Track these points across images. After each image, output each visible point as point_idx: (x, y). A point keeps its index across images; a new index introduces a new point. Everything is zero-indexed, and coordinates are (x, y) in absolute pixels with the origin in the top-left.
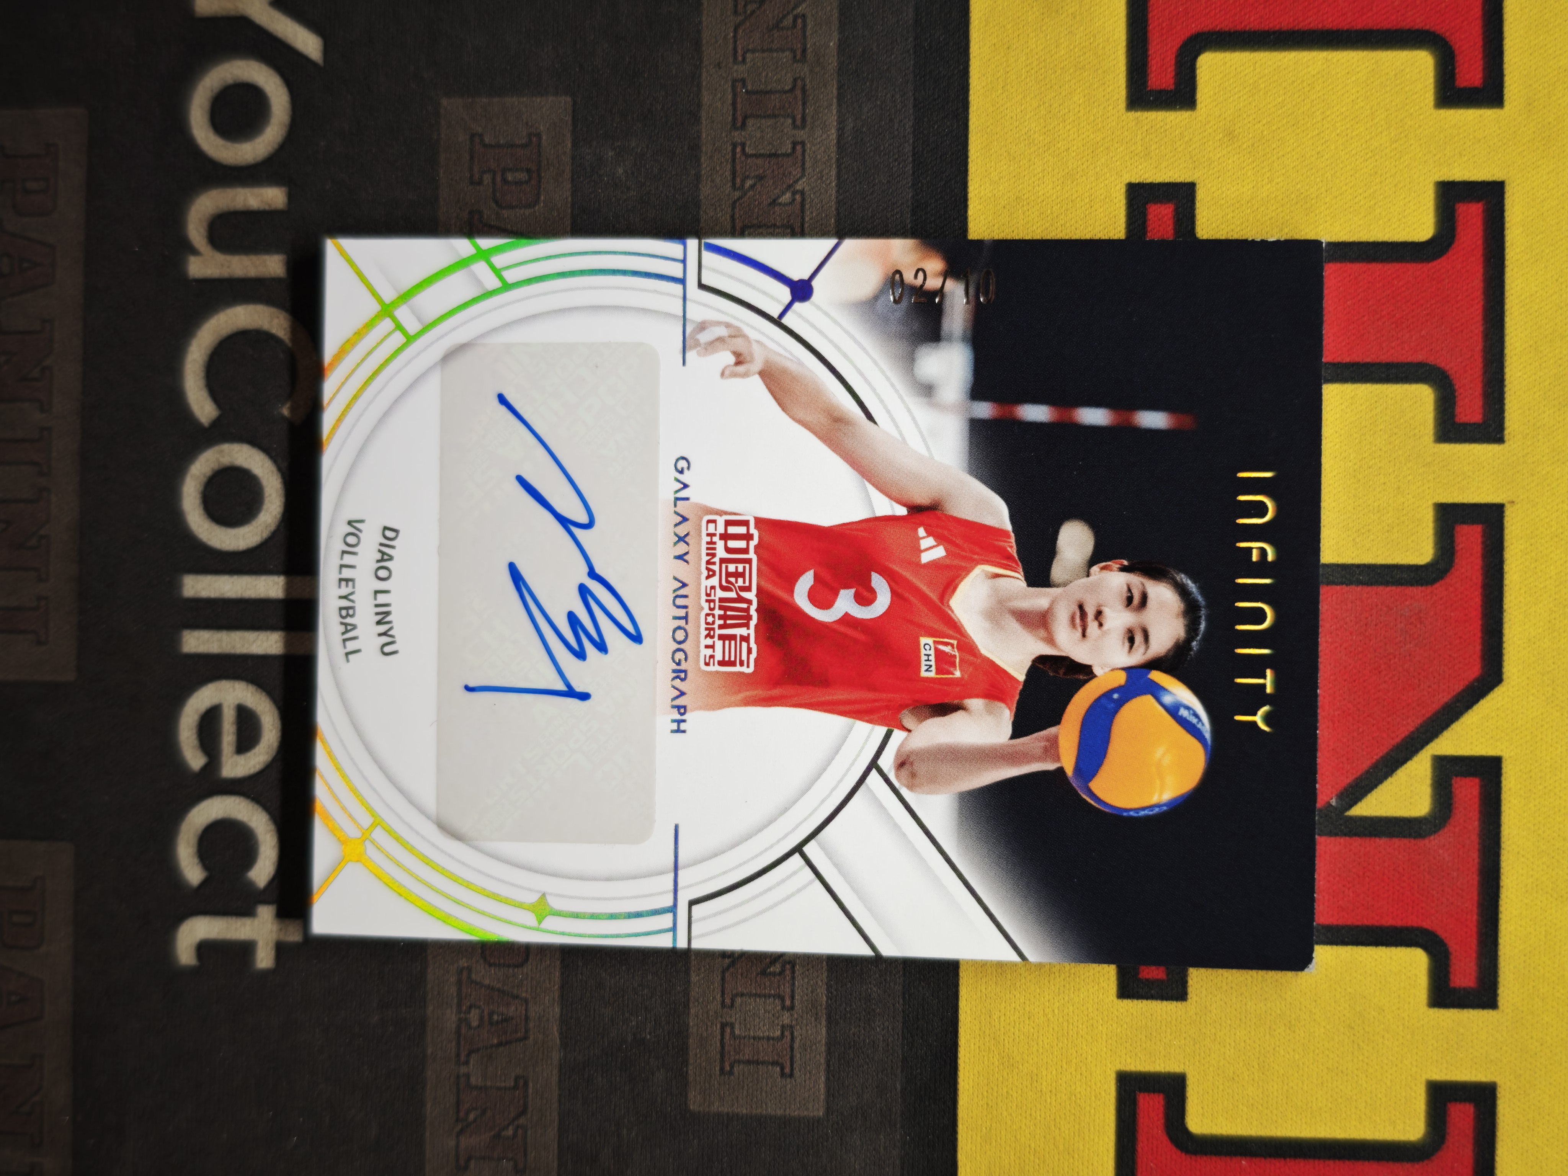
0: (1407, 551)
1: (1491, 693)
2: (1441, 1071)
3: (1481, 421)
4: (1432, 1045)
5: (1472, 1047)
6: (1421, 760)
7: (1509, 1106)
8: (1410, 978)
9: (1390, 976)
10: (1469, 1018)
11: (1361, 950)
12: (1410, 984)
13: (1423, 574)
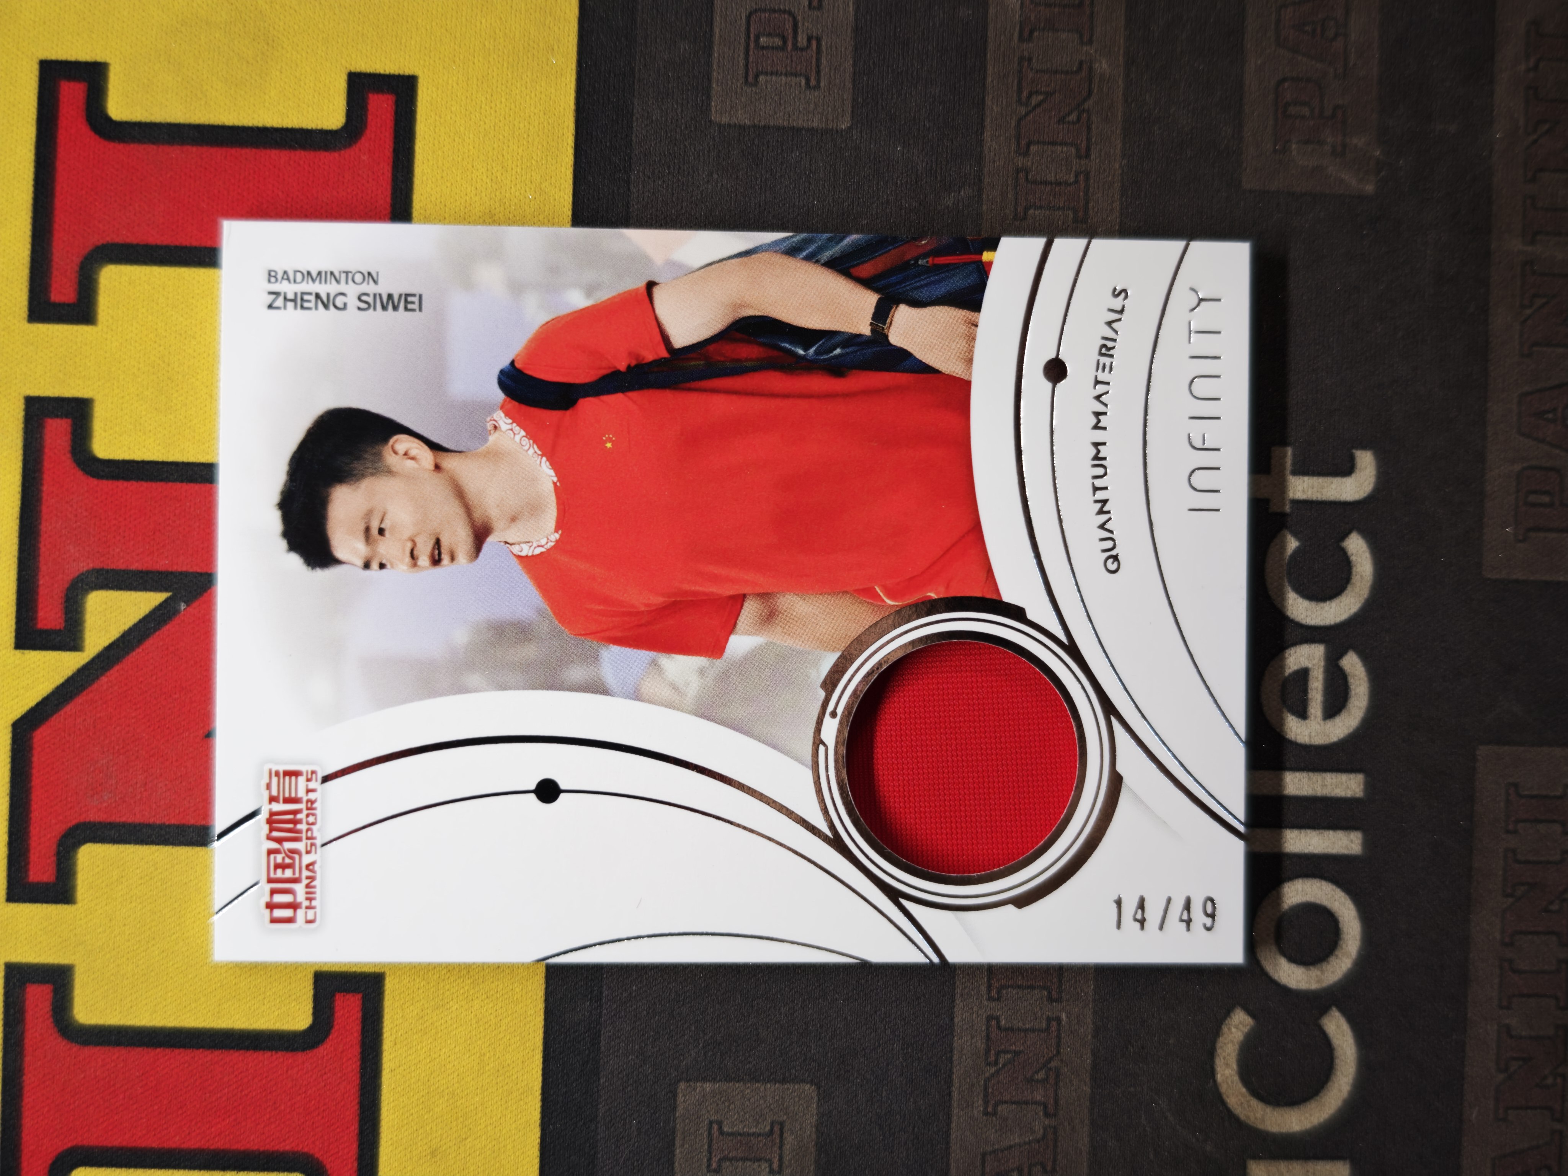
0: (104, 857)
1: (23, 713)
2: (82, 335)
3: (27, 984)
4: (90, 361)
5: (51, 358)
6: (94, 646)
7: (16, 298)
8: (111, 429)
9: (131, 430)
10: (54, 387)
11: (158, 457)
12: (111, 422)
13: (88, 832)
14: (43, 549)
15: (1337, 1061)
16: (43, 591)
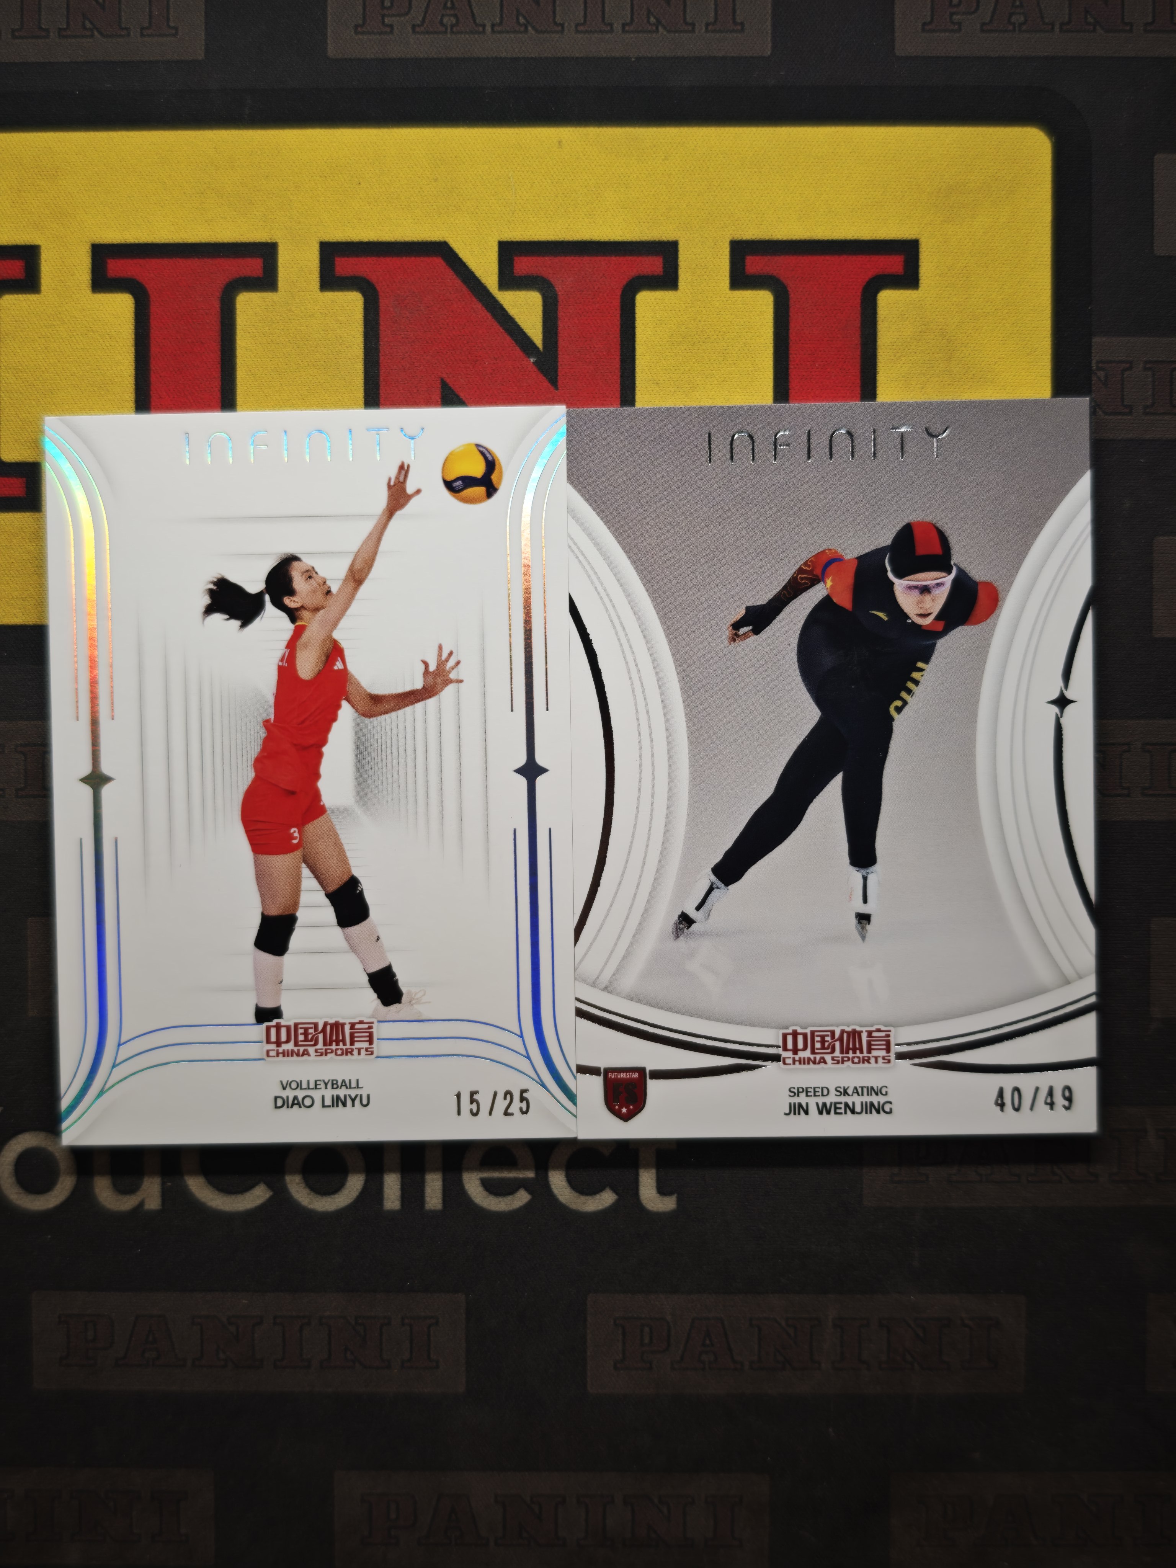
14: (569, 259)
15: (233, 1197)
16: (540, 261)
